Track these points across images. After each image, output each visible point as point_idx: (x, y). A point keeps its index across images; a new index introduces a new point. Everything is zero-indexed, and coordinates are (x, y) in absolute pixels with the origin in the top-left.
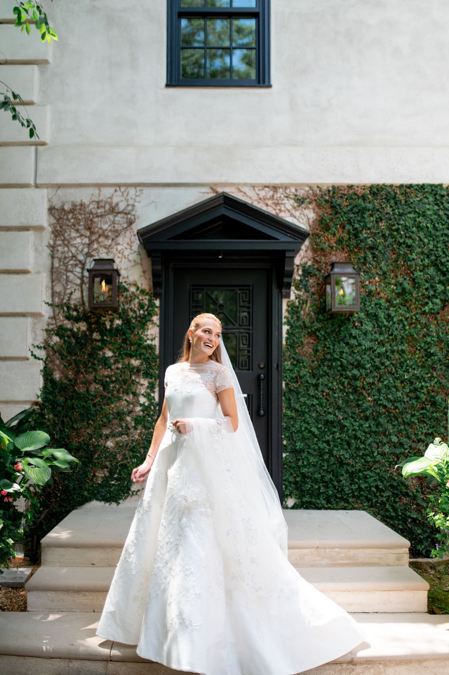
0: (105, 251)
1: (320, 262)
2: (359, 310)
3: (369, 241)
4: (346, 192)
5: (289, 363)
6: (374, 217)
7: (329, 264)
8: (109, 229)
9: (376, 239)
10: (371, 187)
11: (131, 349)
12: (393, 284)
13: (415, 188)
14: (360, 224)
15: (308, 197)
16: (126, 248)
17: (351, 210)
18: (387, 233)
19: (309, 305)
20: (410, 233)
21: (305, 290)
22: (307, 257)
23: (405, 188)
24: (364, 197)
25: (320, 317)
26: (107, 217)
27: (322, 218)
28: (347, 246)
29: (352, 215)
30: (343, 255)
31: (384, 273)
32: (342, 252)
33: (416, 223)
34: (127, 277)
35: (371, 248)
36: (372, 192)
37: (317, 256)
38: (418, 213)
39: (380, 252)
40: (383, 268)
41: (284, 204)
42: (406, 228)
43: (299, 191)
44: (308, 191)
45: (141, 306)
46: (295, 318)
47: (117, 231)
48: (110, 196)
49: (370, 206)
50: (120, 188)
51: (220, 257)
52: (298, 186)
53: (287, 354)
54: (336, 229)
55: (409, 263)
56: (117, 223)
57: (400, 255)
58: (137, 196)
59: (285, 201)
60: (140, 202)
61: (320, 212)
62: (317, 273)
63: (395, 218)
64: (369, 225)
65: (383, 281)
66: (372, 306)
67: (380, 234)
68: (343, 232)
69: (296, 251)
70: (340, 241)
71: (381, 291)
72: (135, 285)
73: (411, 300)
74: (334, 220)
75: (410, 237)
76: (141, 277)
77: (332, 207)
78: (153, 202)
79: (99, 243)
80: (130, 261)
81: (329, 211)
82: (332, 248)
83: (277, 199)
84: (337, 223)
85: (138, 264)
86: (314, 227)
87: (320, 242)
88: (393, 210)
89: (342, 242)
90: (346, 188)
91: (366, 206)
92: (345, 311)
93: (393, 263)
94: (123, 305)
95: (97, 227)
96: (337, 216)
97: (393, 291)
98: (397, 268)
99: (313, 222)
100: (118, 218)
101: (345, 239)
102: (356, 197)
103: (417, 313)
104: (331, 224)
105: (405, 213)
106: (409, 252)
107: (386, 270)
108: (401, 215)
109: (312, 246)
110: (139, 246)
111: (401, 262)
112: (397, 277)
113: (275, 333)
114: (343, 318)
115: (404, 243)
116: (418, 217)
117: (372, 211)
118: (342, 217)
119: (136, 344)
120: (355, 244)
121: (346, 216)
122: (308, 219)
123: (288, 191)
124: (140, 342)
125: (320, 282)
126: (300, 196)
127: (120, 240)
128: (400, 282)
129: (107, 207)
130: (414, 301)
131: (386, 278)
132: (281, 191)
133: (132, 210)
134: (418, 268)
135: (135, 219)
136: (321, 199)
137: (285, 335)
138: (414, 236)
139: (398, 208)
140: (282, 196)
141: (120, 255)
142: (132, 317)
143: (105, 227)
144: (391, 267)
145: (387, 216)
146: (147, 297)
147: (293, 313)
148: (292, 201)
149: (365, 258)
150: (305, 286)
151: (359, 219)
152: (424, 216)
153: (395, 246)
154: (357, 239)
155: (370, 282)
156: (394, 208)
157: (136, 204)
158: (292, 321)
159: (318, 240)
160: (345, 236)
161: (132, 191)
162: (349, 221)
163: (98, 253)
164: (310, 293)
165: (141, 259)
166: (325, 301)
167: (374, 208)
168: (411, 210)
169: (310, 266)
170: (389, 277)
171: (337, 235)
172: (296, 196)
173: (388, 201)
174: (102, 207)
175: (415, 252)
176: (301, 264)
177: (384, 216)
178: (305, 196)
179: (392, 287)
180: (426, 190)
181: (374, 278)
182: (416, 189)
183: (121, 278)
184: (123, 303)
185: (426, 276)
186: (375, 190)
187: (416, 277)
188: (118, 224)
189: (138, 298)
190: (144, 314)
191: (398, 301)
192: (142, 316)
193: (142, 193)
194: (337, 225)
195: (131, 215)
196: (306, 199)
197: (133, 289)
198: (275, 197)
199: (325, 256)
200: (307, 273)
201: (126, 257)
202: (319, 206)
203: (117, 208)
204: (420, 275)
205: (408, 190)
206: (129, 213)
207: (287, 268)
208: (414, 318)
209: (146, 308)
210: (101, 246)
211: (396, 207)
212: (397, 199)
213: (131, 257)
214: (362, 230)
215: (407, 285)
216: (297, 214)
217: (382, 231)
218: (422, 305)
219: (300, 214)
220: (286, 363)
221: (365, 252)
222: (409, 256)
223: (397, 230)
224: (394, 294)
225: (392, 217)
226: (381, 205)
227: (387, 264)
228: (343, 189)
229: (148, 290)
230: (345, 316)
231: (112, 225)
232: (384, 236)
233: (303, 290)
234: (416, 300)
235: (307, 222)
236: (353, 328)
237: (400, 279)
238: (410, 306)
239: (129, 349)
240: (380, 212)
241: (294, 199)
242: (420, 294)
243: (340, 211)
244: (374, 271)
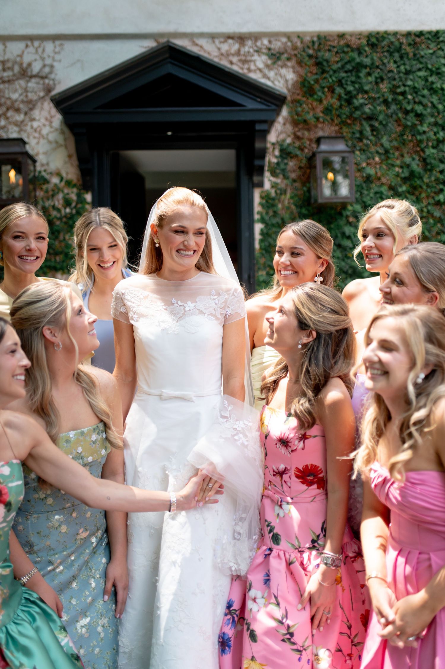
0: (16, 129)
1: (302, 139)
2: (354, 200)
3: (367, 109)
4: (335, 43)
5: (264, 273)
6: (373, 76)
7: (314, 140)
8: (20, 99)
9: (375, 105)
10: (370, 36)
11: (55, 260)
12: (397, 166)
13: (427, 36)
14: (354, 87)
15: (286, 51)
16: (44, 125)
17: (343, 67)
18: (390, 98)
19: (288, 196)
20: (420, 98)
21: (284, 175)
22: (286, 133)
23: (413, 37)
24: (359, 51)
25: (304, 211)
26: (16, 83)
27: (305, 80)
28: (338, 116)
29: (343, 75)
30: (333, 128)
31: (387, 152)
32: (332, 125)
33: (428, 84)
34: (48, 164)
35: (370, 118)
36: (370, 43)
37: (299, 131)
38: (431, 70)
39: (381, 123)
40: (385, 145)
41: (254, 61)
42: (415, 90)
43: (274, 42)
44: (286, 43)
45: (67, 203)
46: (271, 213)
47: (30, 102)
48: (19, 53)
49: (367, 61)
50: (32, 43)
51: (169, 133)
52: (273, 36)
53: (262, 261)
54: (323, 93)
55: (419, 137)
56: (31, 90)
57: (406, 127)
58: (56, 53)
59: (256, 57)
60: (60, 61)
61: (302, 72)
62: (298, 153)
63: (400, 77)
64: (366, 88)
65: (384, 162)
66: (372, 195)
67: (381, 100)
68: (332, 97)
69: (271, 123)
70: (327, 110)
71: (383, 175)
72: (58, 174)
73: (421, 187)
74: (321, 81)
75: (420, 103)
76: (65, 163)
77: (318, 64)
78: (78, 61)
79: (7, 118)
80: (50, 142)
81: (314, 70)
82: (318, 119)
83: (244, 55)
84: (324, 85)
85: (61, 146)
86: (294, 91)
87: (303, 111)
88: (398, 67)
89: (331, 111)
90: (336, 37)
91: (362, 61)
92: (336, 203)
93: (398, 139)
94: (43, 202)
95: (3, 97)
96: (325, 75)
97: (397, 175)
98: (404, 144)
99: (294, 85)
100: (32, 84)
101: (335, 106)
102: (349, 49)
103: (429, 204)
104: (317, 87)
105: (414, 69)
106: (417, 122)
107: (389, 147)
108: (407, 73)
109: (292, 117)
110: (61, 122)
111: (408, 137)
112: (402, 156)
113: (245, 234)
114: (333, 212)
115: (412, 110)
116: (431, 75)
117: (370, 69)
118: (331, 76)
119: (61, 253)
120: (348, 114)
121: (336, 75)
122: (287, 81)
123: (259, 44)
124: (66, 250)
125: (303, 165)
126: (274, 49)
127: (36, 113)
128: (408, 163)
129: (17, 69)
130: (425, 187)
131: (388, 158)
132: (249, 43)
133: (51, 72)
134: (430, 144)
135: (55, 84)
136: (303, 53)
137: (257, 236)
138: (425, 101)
139: (404, 64)
140: (251, 50)
141: (37, 135)
142: (56, 217)
143: (15, 96)
144: (395, 144)
145: (390, 75)
146: (75, 190)
147: (268, 207)
148: (264, 58)
149: (361, 132)
150: (283, 170)
151: (353, 79)
152: (438, 74)
153: (400, 115)
154: (351, 106)
155: (368, 164)
156: (399, 64)
157: (55, 64)
158: (267, 218)
159: (299, 109)
160: (335, 103)
161: (49, 46)
162: (340, 83)
163: (7, 132)
164: (291, 180)
165: (65, 140)
166: (309, 191)
167: (373, 64)
168: (421, 66)
169: (289, 145)
170: (392, 156)
171: (325, 102)
172: (269, 49)
173: (391, 54)
174: (9, 68)
175: (427, 122)
176: (277, 142)
177: (386, 75)
178: (282, 50)
179: (397, 169)
180: (441, 39)
181: (374, 159)
182: (428, 39)
183: (38, 164)
184: (42, 199)
185: (441, 154)
186: (374, 40)
187: (428, 155)
188: (31, 92)
189: (63, 192)
190: (71, 213)
191: (404, 188)
192: (69, 216)
193: (62, 49)
194: (323, 88)
195: (50, 79)
196: (283, 54)
197: (55, 180)
198: (242, 52)
199: (309, 130)
200: (285, 153)
201: (45, 136)
202: (300, 63)
203: (29, 70)
204: (433, 153)
205: (418, 40)
206: (46, 77)
207: (258, 145)
208: (425, 210)
209: (74, 204)
210: (10, 123)
211: (402, 62)
212: (403, 51)
213: (51, 137)
214: (358, 94)
215: (416, 166)
216: (272, 74)
217: (383, 96)
218: (435, 193)
219: (276, 74)
220: (260, 273)
221: (361, 124)
222: (419, 127)
223: (403, 94)
224: (399, 179)
225: (397, 77)
226: (382, 61)
227: (390, 139)
228: (331, 39)
229: (75, 181)
230: (336, 209)
231: (25, 94)
232: (386, 102)
233: (281, 176)
234: (428, 186)
235: (285, 85)
236: (346, 225)
237: (407, 159)
238: (420, 194)
239: (53, 260)
240: (381, 70)
241: (267, 55)
242: (433, 178)
243: (327, 69)
244: (373, 149)
